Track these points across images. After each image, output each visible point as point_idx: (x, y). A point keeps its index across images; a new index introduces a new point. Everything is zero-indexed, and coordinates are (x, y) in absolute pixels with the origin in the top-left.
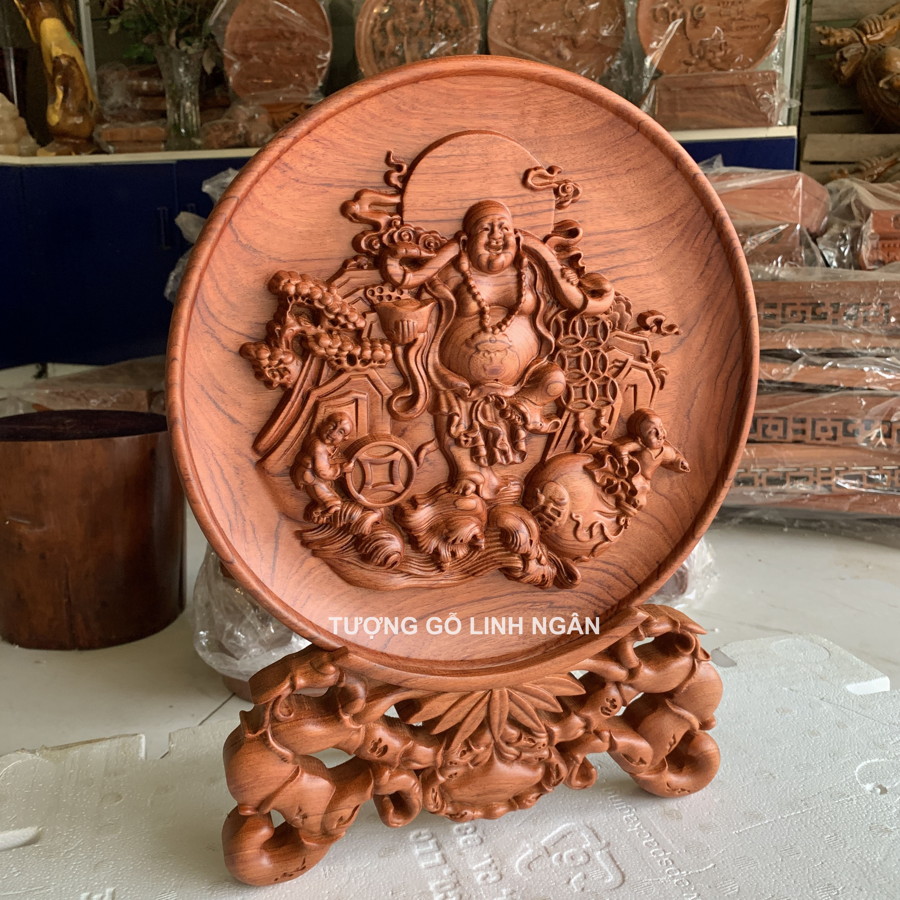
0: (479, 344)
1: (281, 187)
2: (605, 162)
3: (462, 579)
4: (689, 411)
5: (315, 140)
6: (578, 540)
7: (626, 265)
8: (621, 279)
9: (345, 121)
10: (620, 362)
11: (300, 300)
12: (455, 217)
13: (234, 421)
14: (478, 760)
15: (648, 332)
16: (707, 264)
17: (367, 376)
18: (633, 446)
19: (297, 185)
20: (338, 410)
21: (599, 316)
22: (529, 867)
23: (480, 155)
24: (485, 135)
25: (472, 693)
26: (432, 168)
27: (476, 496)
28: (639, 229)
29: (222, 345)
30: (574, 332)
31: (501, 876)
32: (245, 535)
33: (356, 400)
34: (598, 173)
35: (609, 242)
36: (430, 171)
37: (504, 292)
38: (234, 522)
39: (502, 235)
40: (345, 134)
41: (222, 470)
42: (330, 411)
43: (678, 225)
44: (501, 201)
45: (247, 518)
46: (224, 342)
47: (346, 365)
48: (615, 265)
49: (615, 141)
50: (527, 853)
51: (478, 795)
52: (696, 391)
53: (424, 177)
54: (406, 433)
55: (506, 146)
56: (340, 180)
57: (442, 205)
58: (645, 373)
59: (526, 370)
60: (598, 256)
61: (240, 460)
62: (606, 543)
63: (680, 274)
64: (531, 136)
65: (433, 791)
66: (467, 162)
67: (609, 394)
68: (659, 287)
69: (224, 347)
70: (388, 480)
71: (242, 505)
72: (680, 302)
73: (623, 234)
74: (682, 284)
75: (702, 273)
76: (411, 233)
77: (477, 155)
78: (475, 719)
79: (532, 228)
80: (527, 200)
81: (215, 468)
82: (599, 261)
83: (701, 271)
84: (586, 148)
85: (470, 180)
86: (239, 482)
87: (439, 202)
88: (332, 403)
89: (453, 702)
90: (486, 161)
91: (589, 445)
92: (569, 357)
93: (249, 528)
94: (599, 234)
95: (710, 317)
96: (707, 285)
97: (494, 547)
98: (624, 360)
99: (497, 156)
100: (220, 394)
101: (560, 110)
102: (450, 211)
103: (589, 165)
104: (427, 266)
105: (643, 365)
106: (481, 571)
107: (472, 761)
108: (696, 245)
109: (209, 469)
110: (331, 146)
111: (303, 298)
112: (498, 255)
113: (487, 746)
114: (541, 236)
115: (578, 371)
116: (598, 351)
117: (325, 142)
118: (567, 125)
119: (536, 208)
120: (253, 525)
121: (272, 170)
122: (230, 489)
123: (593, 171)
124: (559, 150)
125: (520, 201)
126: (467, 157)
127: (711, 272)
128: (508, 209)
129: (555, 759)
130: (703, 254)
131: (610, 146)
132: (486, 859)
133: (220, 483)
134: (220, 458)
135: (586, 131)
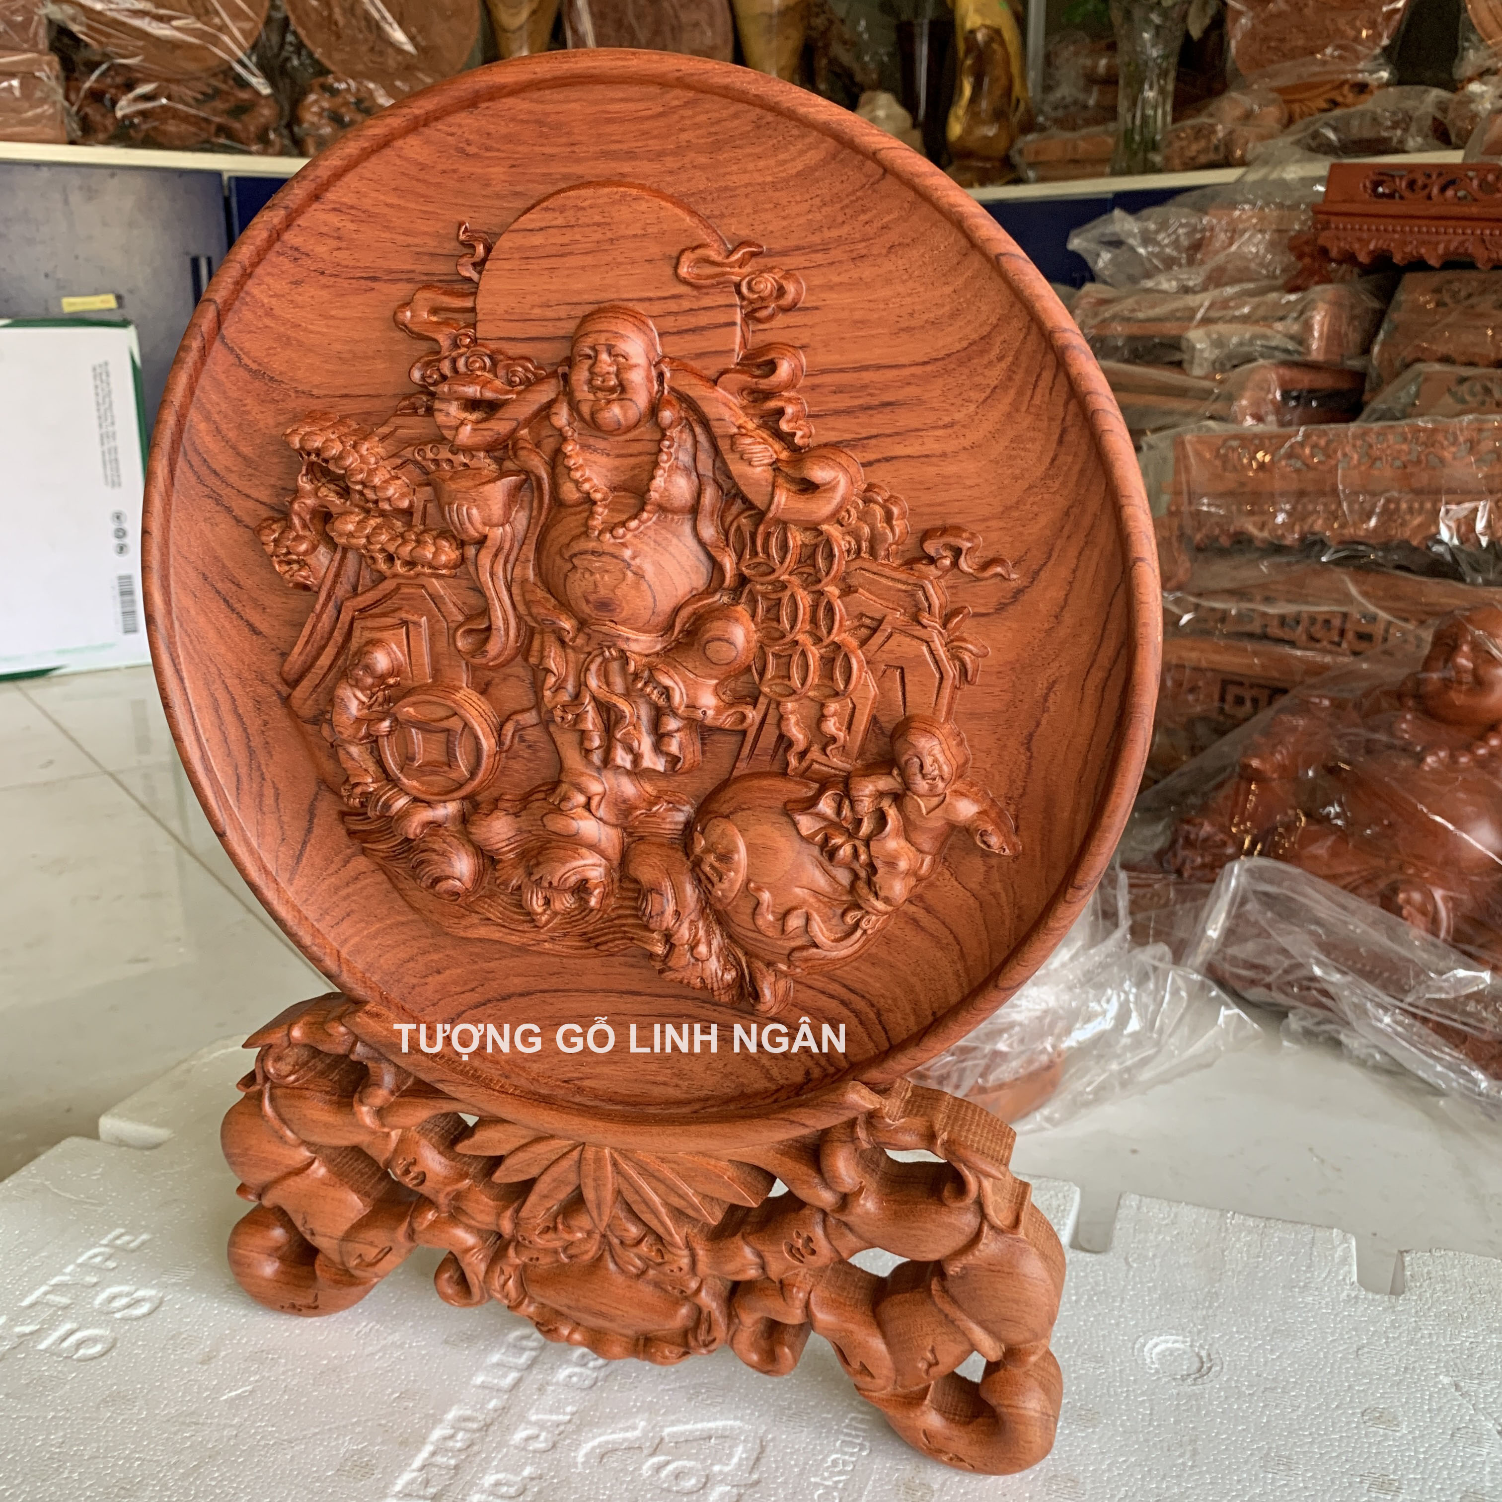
0: (575, 555)
1: (297, 283)
2: (844, 231)
3: (581, 948)
4: (1031, 735)
5: (334, 209)
6: (759, 932)
7: (897, 434)
8: (887, 459)
9: (375, 177)
10: (872, 619)
11: (313, 457)
12: (561, 333)
13: (255, 631)
14: (572, 1251)
15: (932, 571)
16: (1060, 442)
17: (423, 586)
18: (884, 783)
19: (324, 280)
20: (378, 635)
21: (825, 527)
22: (602, 1457)
23: (598, 225)
24: (606, 190)
25: (552, 1137)
26: (519, 249)
27: (587, 814)
28: (925, 363)
29: (235, 518)
30: (768, 555)
31: (554, 1446)
32: (261, 802)
33: (405, 623)
34: (837, 254)
35: (865, 387)
36: (516, 256)
37: (633, 468)
38: (245, 779)
39: (613, 369)
40: (382, 197)
41: (234, 700)
42: (368, 635)
43: (1000, 359)
44: (639, 308)
45: (268, 776)
46: (237, 512)
47: (383, 566)
48: (874, 432)
49: (854, 192)
50: (629, 1435)
51: (569, 1307)
52: (1046, 698)
53: (507, 265)
54: (491, 690)
55: (643, 206)
56: (391, 272)
57: (537, 312)
58: (925, 649)
59: (677, 610)
60: (837, 413)
61: (263, 690)
62: (815, 950)
63: (1011, 457)
64: (701, 187)
65: (502, 1272)
66: (578, 237)
67: (838, 674)
68: (968, 482)
69: (238, 521)
70: (444, 759)
71: (262, 757)
72: (1016, 514)
73: (891, 374)
74: (1016, 479)
75: (1053, 460)
76: (487, 360)
77: (594, 224)
78: (559, 1182)
79: (700, 355)
80: (686, 304)
81: (221, 696)
82: (840, 422)
83: (1051, 454)
84: (805, 206)
85: (583, 268)
86: (259, 722)
87: (533, 307)
88: (369, 623)
89: (523, 1141)
90: (609, 235)
91: (804, 764)
92: (765, 596)
93: (269, 792)
94: (841, 371)
95: (1073, 552)
96: (1064, 484)
97: (627, 908)
98: (878, 616)
99: (628, 225)
100: (234, 588)
101: (743, 136)
102: (550, 324)
103: (816, 239)
104: (498, 415)
105: (918, 631)
106: (606, 942)
107: (565, 1249)
108: (1037, 401)
109: (212, 695)
110: (363, 216)
111: (318, 455)
112: (609, 402)
113: (589, 1233)
114: (712, 373)
115: (775, 624)
116: (821, 593)
117: (353, 212)
118: (761, 164)
119: (703, 319)
120: (276, 789)
121: (271, 256)
122: (245, 730)
123: (826, 250)
124: (755, 212)
125: (672, 306)
126: (576, 229)
127: (1070, 459)
128: (651, 323)
129: (709, 1301)
130: (1051, 419)
131: (846, 201)
132: (564, 1413)
133: (229, 719)
134: (232, 682)
135: (799, 174)
